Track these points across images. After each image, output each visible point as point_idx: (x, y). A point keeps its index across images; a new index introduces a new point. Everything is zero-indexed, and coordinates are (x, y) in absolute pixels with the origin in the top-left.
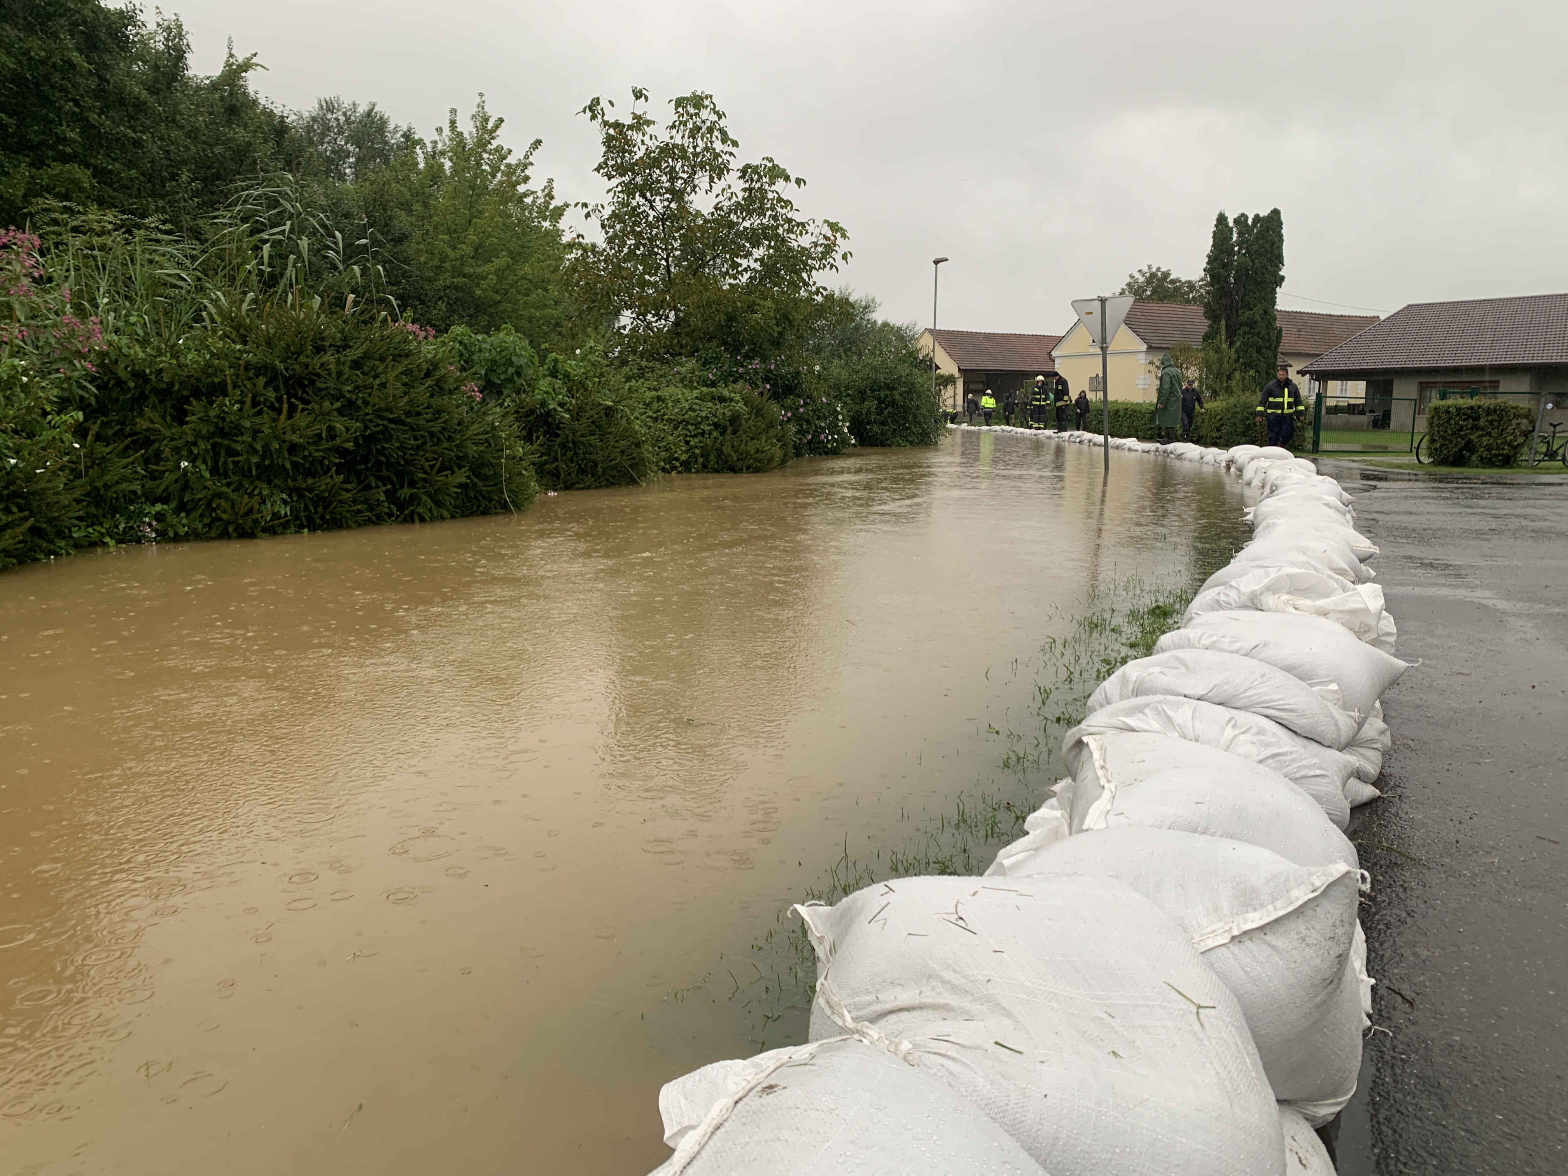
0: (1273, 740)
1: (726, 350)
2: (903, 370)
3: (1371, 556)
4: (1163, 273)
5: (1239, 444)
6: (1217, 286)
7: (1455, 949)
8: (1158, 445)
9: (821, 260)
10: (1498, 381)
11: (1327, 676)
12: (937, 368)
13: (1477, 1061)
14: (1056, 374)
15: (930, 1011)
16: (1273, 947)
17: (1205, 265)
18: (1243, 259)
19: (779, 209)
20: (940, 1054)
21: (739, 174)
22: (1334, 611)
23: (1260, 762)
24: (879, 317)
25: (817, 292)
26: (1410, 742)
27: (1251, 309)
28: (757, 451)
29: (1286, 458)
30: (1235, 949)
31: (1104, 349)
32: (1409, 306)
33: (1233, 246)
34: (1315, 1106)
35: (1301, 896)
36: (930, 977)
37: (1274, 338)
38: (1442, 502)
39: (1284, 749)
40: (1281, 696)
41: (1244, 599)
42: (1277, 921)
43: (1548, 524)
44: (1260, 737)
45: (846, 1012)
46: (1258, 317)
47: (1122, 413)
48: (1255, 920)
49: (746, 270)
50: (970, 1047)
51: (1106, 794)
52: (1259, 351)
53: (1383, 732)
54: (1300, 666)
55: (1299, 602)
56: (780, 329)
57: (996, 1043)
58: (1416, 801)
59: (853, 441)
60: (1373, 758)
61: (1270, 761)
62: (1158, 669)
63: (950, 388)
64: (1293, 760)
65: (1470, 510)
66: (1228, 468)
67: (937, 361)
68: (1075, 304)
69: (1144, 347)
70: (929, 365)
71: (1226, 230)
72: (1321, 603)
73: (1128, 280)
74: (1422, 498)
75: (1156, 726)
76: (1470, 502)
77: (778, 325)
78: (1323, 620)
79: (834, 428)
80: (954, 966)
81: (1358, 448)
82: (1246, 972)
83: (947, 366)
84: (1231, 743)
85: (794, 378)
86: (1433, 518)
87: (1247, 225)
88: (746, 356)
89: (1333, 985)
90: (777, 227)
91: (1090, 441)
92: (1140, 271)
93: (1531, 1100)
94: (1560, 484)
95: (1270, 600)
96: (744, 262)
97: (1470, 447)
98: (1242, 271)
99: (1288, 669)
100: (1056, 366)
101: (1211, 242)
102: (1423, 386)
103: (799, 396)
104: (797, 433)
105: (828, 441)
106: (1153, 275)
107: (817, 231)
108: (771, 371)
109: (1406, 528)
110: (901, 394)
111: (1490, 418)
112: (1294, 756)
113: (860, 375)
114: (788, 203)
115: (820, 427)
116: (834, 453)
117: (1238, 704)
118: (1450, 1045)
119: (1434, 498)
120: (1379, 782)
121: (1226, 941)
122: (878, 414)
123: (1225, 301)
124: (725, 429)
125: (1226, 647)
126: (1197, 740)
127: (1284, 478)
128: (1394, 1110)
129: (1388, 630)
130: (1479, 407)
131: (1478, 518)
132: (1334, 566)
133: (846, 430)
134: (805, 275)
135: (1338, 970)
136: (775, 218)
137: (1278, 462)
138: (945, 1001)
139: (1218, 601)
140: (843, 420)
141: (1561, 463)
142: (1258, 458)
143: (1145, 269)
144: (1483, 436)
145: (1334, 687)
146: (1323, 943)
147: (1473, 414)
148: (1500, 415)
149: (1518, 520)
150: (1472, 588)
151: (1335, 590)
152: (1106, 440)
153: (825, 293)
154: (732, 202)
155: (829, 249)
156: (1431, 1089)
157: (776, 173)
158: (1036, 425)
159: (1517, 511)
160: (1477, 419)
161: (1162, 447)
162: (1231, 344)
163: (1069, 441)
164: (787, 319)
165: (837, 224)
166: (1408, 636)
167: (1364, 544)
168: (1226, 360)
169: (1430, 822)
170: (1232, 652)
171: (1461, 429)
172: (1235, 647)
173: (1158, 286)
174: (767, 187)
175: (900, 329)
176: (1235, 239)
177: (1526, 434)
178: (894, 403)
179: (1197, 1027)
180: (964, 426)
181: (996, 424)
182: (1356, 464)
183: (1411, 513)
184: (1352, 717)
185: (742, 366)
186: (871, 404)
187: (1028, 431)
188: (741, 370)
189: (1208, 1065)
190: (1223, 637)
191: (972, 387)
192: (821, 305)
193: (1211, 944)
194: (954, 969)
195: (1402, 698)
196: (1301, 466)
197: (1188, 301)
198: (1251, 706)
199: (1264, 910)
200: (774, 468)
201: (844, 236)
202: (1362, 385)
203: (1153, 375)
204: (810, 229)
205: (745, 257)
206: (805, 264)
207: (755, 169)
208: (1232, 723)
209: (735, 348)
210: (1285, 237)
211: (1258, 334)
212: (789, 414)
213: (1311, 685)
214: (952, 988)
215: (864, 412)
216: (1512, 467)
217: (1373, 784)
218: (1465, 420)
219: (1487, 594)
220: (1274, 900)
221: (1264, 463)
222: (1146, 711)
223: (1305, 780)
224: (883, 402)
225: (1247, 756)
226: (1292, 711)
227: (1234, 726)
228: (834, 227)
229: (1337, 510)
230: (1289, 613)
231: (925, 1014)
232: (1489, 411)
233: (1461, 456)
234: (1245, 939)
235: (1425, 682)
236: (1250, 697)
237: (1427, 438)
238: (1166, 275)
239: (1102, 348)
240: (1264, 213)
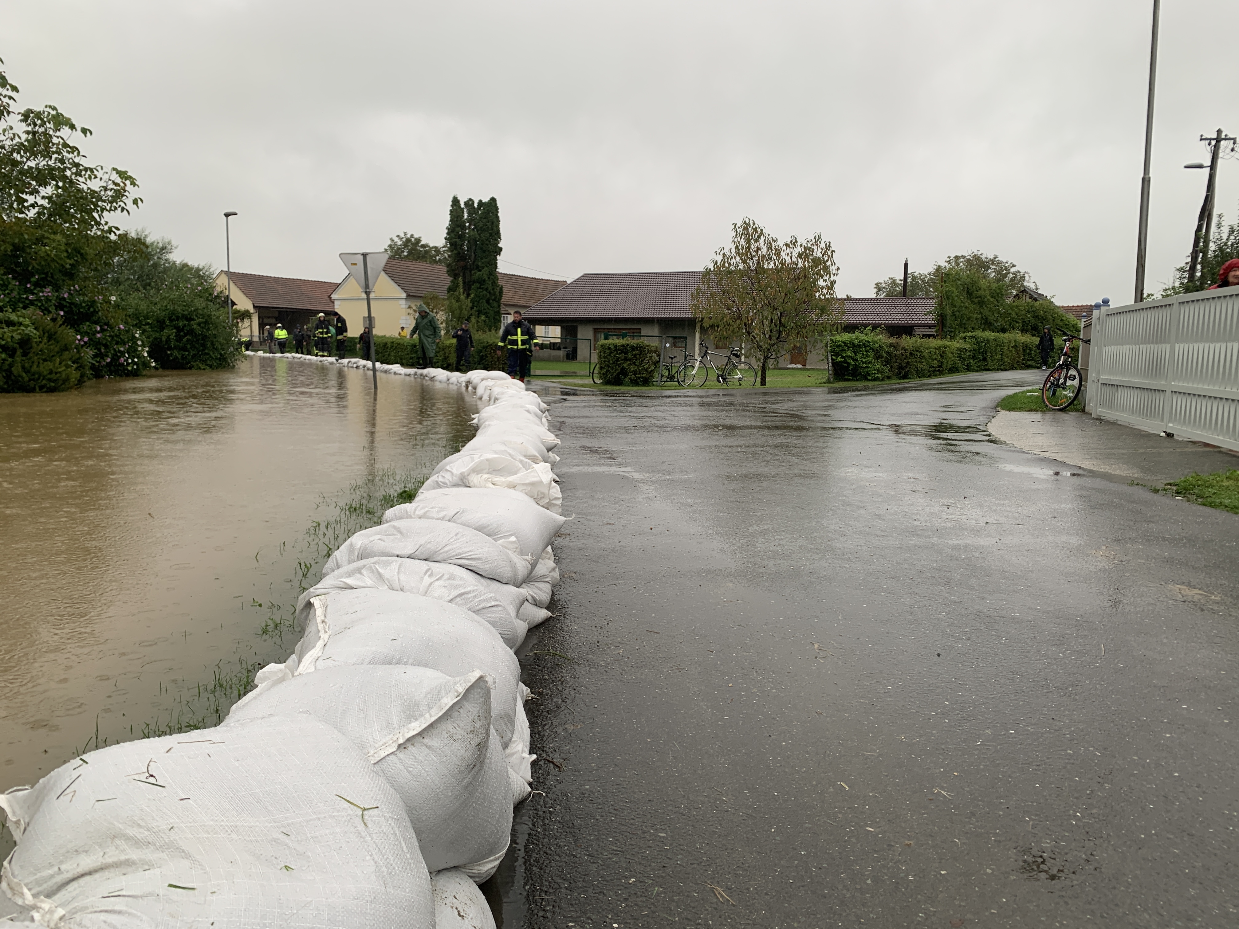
0: (461, 582)
1: (13, 278)
2: (199, 303)
3: (555, 446)
4: (416, 239)
5: (476, 369)
6: (455, 252)
7: (592, 721)
8: (416, 370)
9: (111, 202)
10: (640, 329)
11: (508, 531)
12: (233, 304)
13: (599, 801)
14: (336, 314)
15: (112, 870)
16: (429, 747)
17: (445, 235)
18: (472, 233)
19: (65, 154)
20: (106, 911)
21: (20, 117)
22: (520, 484)
23: (451, 601)
24: (177, 257)
25: (110, 231)
26: (574, 575)
27: (480, 271)
28: (51, 372)
29: (505, 379)
30: (401, 755)
31: (367, 293)
32: (585, 275)
33: (464, 222)
34: (479, 865)
35: (448, 701)
36: (115, 837)
37: (497, 293)
38: (606, 409)
39: (469, 589)
40: (471, 548)
41: (456, 479)
42: (431, 726)
43: (667, 422)
44: (451, 582)
45: (25, 890)
46: (485, 277)
47: (389, 345)
48: (416, 727)
49: (33, 206)
50: (141, 897)
51: (320, 644)
52: (488, 302)
53: (554, 569)
54: (488, 526)
55: (497, 479)
56: (72, 261)
57: (171, 886)
58: (574, 617)
59: (154, 364)
60: (545, 589)
61: (458, 599)
62: (379, 537)
63: (247, 322)
64: (475, 597)
65: (622, 414)
66: (467, 387)
67: (232, 297)
68: (342, 256)
69: (404, 295)
70: (227, 302)
71: (459, 210)
72: (512, 479)
73: (389, 242)
74: (594, 406)
75: (369, 582)
76: (622, 409)
77: (68, 257)
78: (512, 490)
79: (133, 352)
80: (140, 822)
81: (557, 373)
82: (409, 772)
83: (243, 303)
84: (428, 589)
85: (92, 306)
86: (600, 420)
87: (474, 207)
88: (37, 284)
89: (476, 769)
90: (64, 170)
91: (364, 366)
92: (398, 236)
93: (632, 821)
94: (676, 396)
95: (474, 479)
96: (31, 199)
97: (624, 372)
98: (473, 242)
99: (480, 529)
100: (336, 307)
101: (448, 218)
102: (596, 331)
103: (96, 323)
104: (95, 356)
105: (128, 364)
106: (408, 240)
107: (106, 177)
108: (64, 299)
109: (583, 427)
110: (199, 324)
111: (634, 353)
112: (476, 593)
113: (158, 306)
114: (74, 149)
115: (120, 351)
116: (135, 374)
117: (439, 559)
118: (583, 794)
119: (601, 407)
120: (552, 605)
121: (394, 749)
122: (177, 341)
123: (462, 263)
124: (14, 350)
125: (435, 515)
126: (402, 590)
127: (503, 393)
128: (542, 853)
129: (556, 496)
130: (628, 345)
131: (627, 419)
132: (529, 454)
133: (146, 355)
134: (95, 215)
135: (479, 756)
136: (62, 161)
137: (499, 382)
138: (127, 857)
139: (437, 482)
140: (143, 346)
141: (677, 383)
142: (487, 379)
143: (402, 235)
144: (631, 364)
145: (513, 539)
146: (467, 736)
147: (623, 350)
148: (640, 350)
149: (649, 420)
150: (620, 465)
151: (520, 469)
152: (374, 365)
153: (118, 233)
154: (15, 142)
155: (119, 194)
156: (568, 830)
157: (60, 121)
158: (321, 353)
159: (649, 414)
160: (626, 353)
161: (420, 371)
162: (468, 295)
163: (348, 366)
164: (79, 252)
165: (126, 172)
166: (578, 501)
167: (551, 438)
168: (464, 307)
169: (582, 630)
170: (438, 519)
171: (617, 360)
172: (441, 515)
173: (412, 249)
174: (51, 132)
175: (198, 270)
176: (466, 217)
177: (656, 363)
178: (191, 332)
179: (361, 827)
180: (260, 353)
181: (289, 352)
182: (555, 384)
183: (586, 417)
184: (527, 560)
185: (33, 294)
186: (169, 333)
187: (314, 358)
188: (31, 297)
189: (368, 858)
190: (433, 508)
191: (266, 321)
192: (115, 242)
193: (383, 754)
194: (139, 825)
195: (571, 544)
196: (514, 384)
197: (436, 262)
198: (450, 558)
199: (422, 719)
200: (71, 388)
201: (133, 184)
202: (558, 329)
203: (412, 317)
204: (99, 174)
205: (31, 194)
206: (96, 206)
207: (38, 115)
208: (429, 573)
209: (24, 276)
210: (501, 219)
211: (487, 289)
212: (86, 339)
213: (495, 540)
214: (136, 843)
215: (164, 339)
216: (649, 386)
217: (546, 608)
218: (620, 354)
219: (629, 469)
220: (430, 708)
221: (490, 383)
222: (364, 571)
223: (484, 611)
224: (182, 330)
225: (440, 598)
226: (478, 559)
227: (431, 575)
228: (123, 175)
229: (537, 416)
230: (488, 487)
231: (106, 874)
232: (633, 348)
233: (619, 379)
234: (409, 745)
235: (586, 532)
236: (447, 552)
237: (598, 366)
238: (418, 240)
239: (366, 292)
240: (485, 200)
